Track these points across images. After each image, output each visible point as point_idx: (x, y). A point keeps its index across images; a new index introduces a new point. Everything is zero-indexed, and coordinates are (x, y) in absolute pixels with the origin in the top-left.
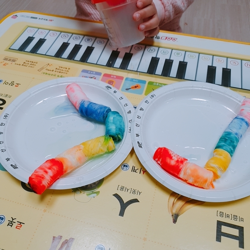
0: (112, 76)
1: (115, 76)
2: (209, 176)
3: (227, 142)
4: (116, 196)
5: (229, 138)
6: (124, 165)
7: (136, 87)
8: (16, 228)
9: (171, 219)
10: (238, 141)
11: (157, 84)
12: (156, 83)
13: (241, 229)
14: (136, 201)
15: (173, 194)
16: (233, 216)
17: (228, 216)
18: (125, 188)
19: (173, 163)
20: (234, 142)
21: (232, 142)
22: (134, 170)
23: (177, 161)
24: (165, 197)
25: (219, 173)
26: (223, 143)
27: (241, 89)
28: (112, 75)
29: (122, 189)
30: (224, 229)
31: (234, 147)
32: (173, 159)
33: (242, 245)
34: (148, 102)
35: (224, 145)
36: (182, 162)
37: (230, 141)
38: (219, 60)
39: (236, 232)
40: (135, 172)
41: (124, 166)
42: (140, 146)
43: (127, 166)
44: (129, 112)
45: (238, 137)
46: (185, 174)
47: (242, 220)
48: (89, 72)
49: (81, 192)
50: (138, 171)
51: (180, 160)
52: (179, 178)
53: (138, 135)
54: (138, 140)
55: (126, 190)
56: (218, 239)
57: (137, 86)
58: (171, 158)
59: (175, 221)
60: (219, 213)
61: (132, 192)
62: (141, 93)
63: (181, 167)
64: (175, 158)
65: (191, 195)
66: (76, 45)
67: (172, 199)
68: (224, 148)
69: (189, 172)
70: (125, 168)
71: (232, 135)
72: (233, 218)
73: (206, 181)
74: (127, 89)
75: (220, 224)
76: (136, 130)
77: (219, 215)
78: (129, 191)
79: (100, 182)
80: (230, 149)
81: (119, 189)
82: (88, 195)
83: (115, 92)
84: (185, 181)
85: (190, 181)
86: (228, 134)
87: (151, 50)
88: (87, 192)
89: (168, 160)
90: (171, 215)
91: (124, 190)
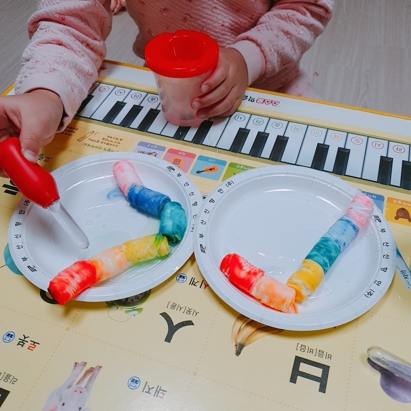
0: (180, 153)
1: (184, 152)
2: (290, 295)
3: (321, 252)
4: (165, 315)
5: (325, 245)
6: (179, 275)
7: (211, 169)
8: (28, 348)
9: (234, 350)
10: (338, 251)
11: (242, 167)
12: (240, 165)
13: (326, 369)
14: (190, 323)
15: (241, 317)
16: (318, 351)
17: (311, 351)
18: (177, 306)
19: (243, 274)
20: (331, 252)
21: (328, 251)
22: (193, 283)
23: (249, 273)
24: (231, 320)
25: (304, 292)
26: (315, 253)
27: (361, 178)
28: (180, 151)
29: (173, 306)
30: (303, 367)
31: (332, 260)
32: (244, 270)
33: (323, 389)
34: (221, 192)
35: (316, 255)
36: (255, 274)
37: (325, 250)
38: (335, 136)
39: (318, 372)
40: (194, 285)
41: (181, 276)
42: (203, 251)
43: (184, 277)
44: (195, 204)
45: (339, 246)
46: (258, 290)
47: (330, 357)
48: (148, 146)
49: (118, 308)
50: (198, 285)
51: (252, 271)
52: (252, 296)
53: (201, 236)
54: (202, 241)
55: (179, 308)
56: (293, 380)
57: (214, 169)
58: (241, 267)
59: (238, 353)
60: (299, 346)
61: (186, 311)
62: (217, 179)
63: (253, 280)
64: (246, 269)
65: (262, 319)
66: (134, 105)
67: (239, 324)
68: (315, 259)
69: (263, 287)
70: (181, 279)
71: (330, 242)
72: (317, 354)
73: (284, 301)
74: (198, 172)
75: (298, 360)
76: (201, 229)
77: (299, 349)
78: (183, 310)
79: (145, 295)
80: (324, 260)
81: (169, 306)
82: (127, 312)
83: (179, 175)
84: (259, 300)
85: (265, 300)
86: (324, 241)
87: (239, 118)
88: (125, 309)
89: (237, 271)
90: (235, 344)
91: (176, 308)
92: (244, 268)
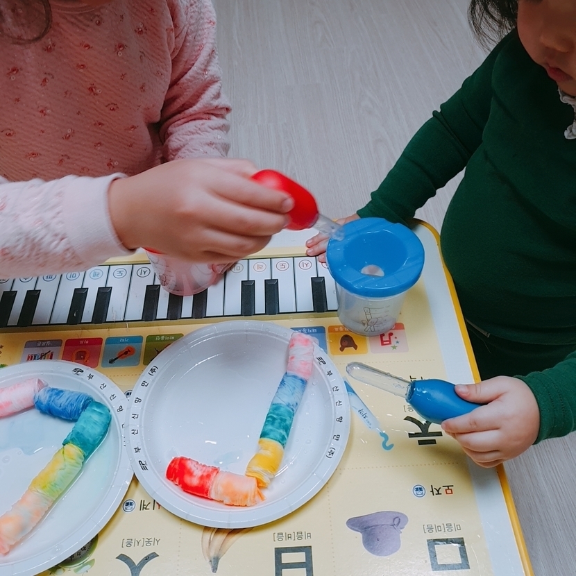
0: (81, 342)
1: (87, 339)
2: (251, 486)
3: (276, 424)
4: (122, 557)
5: (278, 415)
6: (126, 503)
7: (126, 353)
9: (210, 568)
10: (292, 415)
11: (163, 337)
12: (160, 336)
13: (307, 550)
14: (154, 555)
15: (207, 529)
16: (296, 535)
17: (289, 537)
18: (133, 541)
19: (194, 481)
20: (285, 420)
21: (283, 420)
22: (144, 507)
23: (202, 478)
24: (198, 534)
25: (265, 479)
26: (270, 427)
27: (296, 312)
28: (82, 339)
29: (129, 543)
30: (286, 558)
31: (287, 429)
32: (195, 476)
34: (146, 384)
35: (271, 430)
36: (208, 476)
37: (279, 421)
38: (258, 267)
39: (300, 557)
40: (146, 509)
41: (128, 504)
42: (144, 468)
43: (131, 504)
44: (121, 409)
45: (292, 409)
46: (216, 493)
47: (309, 535)
49: (64, 570)
50: (150, 507)
51: (205, 474)
52: (212, 499)
53: (137, 450)
54: (140, 456)
55: (136, 542)
57: (129, 351)
58: (191, 474)
59: (215, 569)
60: (276, 535)
61: (145, 543)
62: (137, 363)
63: (208, 484)
64: (198, 473)
65: (229, 524)
66: (4, 292)
67: (208, 535)
68: (271, 436)
69: (220, 489)
70: (129, 507)
71: (282, 409)
72: (296, 538)
73: (246, 497)
74: (111, 362)
75: (279, 552)
77: (276, 539)
78: (141, 543)
79: (94, 542)
80: (281, 434)
81: (125, 545)
82: (76, 571)
83: (91, 377)
84: (221, 502)
85: (227, 501)
86: (276, 409)
87: (143, 272)
88: (73, 567)
89: (188, 480)
90: (209, 560)
91: (133, 544)
92: (195, 474)
